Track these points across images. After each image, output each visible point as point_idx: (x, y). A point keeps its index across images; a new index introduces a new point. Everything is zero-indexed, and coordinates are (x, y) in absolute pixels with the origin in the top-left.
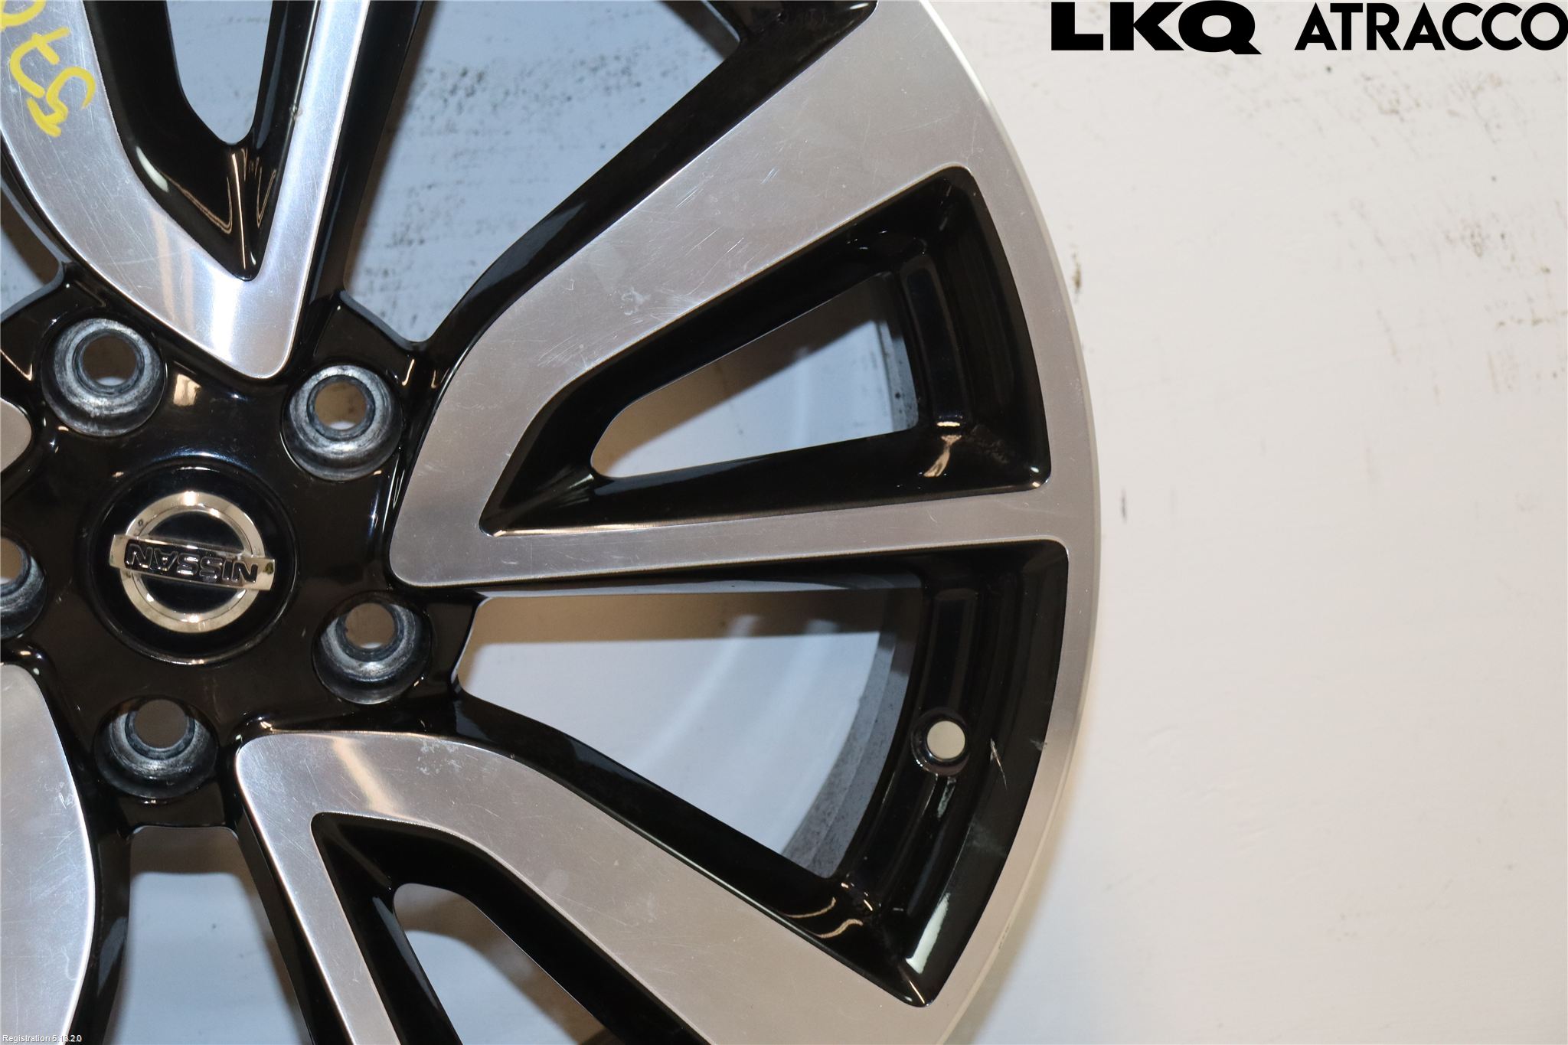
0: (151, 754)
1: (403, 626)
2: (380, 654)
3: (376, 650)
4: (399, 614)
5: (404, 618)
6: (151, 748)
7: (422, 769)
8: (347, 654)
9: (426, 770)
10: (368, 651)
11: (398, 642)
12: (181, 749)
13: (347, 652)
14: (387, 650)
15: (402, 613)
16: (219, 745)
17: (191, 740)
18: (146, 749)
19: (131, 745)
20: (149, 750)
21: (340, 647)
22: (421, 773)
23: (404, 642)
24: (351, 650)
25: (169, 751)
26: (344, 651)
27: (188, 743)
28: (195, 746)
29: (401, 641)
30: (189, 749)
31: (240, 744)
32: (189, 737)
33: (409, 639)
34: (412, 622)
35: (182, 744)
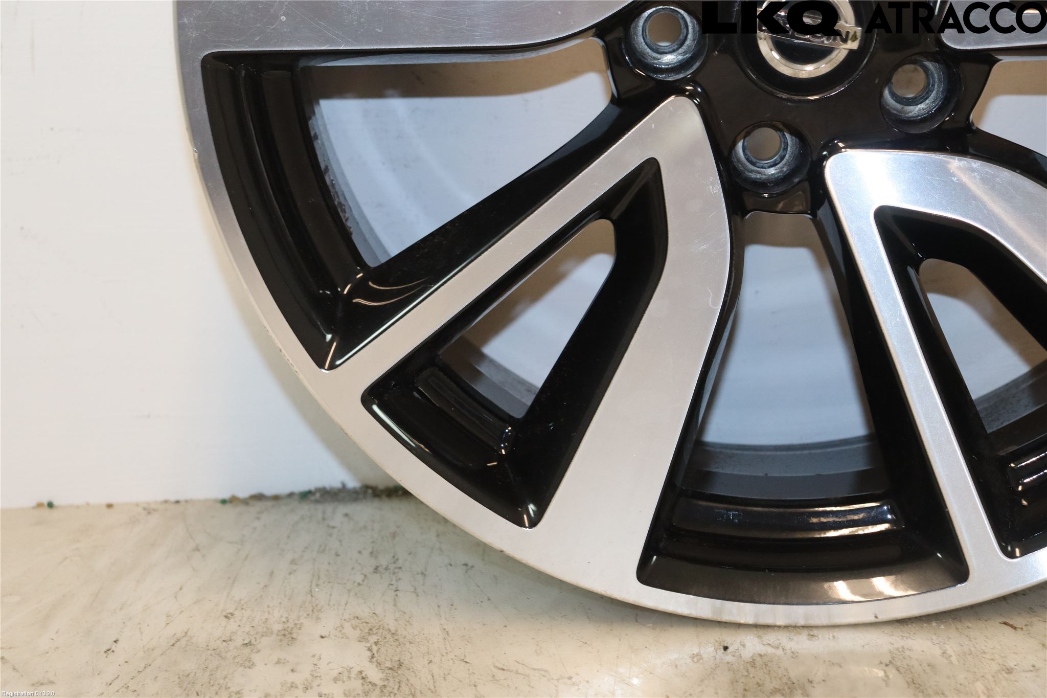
0: (757, 164)
1: (934, 81)
2: (916, 101)
3: (915, 98)
4: (932, 73)
5: (936, 75)
6: (758, 161)
7: (953, 178)
8: (894, 100)
9: (956, 179)
10: (908, 99)
11: (930, 93)
12: (777, 162)
13: (894, 98)
14: (921, 98)
15: (935, 72)
16: (812, 158)
17: (784, 156)
18: (754, 161)
19: (745, 158)
20: (757, 162)
21: (890, 95)
22: (953, 181)
23: (934, 92)
24: (896, 97)
25: (769, 163)
26: (892, 98)
27: (782, 158)
28: (788, 160)
29: (932, 91)
30: (784, 162)
31: (826, 158)
32: (783, 154)
33: (938, 91)
34: (941, 78)
35: (778, 159)
